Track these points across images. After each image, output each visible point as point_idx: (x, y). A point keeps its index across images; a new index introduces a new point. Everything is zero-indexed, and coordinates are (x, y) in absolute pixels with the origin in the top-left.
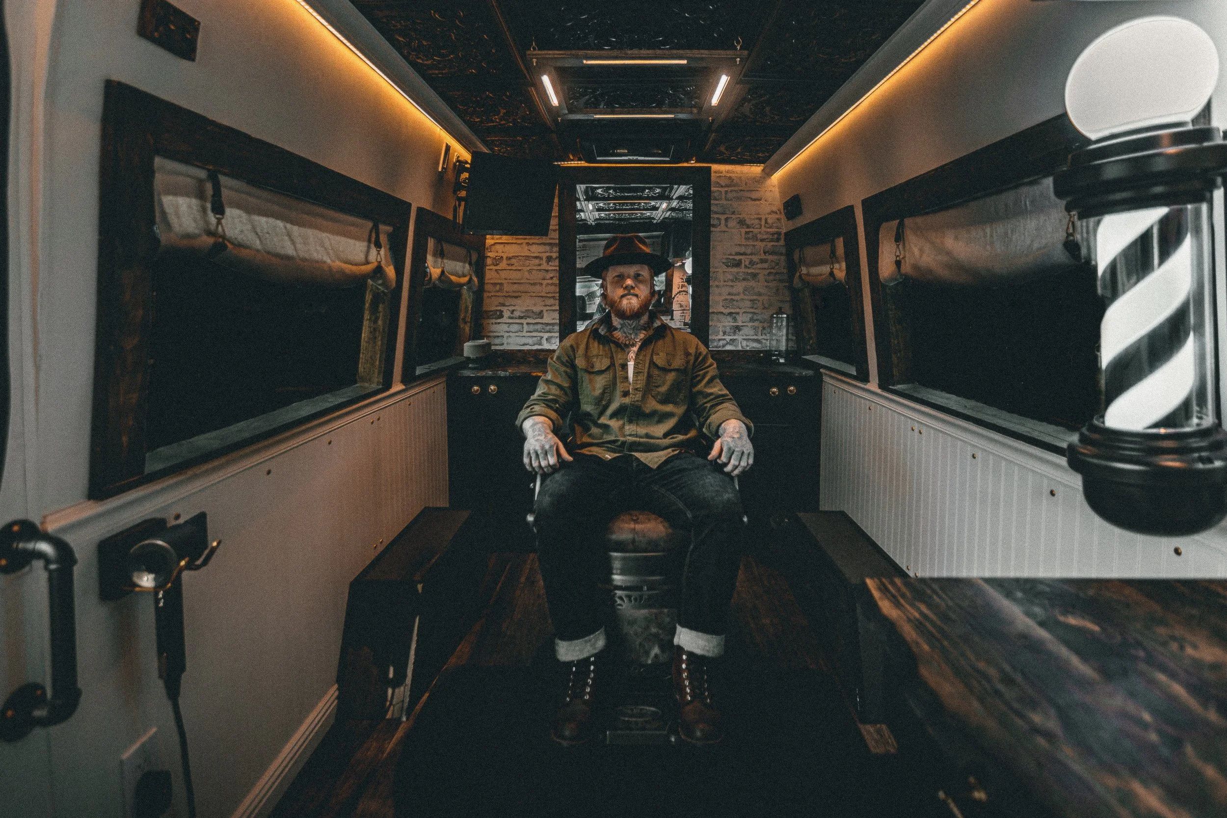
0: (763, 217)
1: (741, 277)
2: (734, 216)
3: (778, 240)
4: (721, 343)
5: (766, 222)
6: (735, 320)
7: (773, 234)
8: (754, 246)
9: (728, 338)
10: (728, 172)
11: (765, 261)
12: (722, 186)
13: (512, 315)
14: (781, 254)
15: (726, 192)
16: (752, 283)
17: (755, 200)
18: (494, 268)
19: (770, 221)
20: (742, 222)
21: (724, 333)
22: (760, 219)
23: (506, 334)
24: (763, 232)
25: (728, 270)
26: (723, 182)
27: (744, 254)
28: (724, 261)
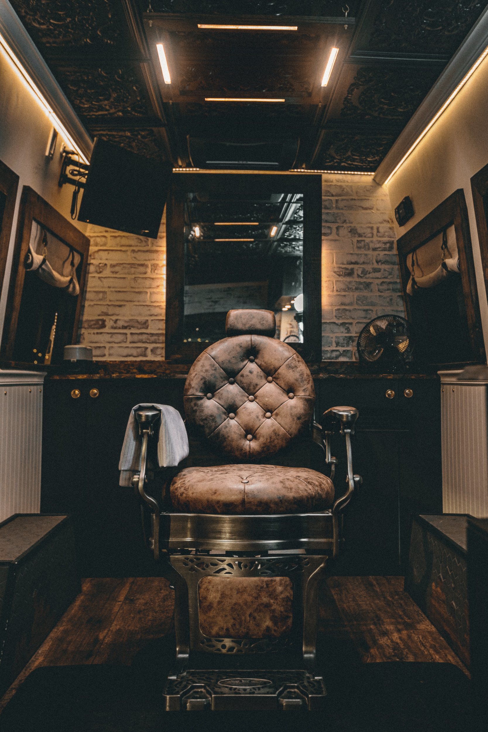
0: (375, 226)
1: (353, 286)
2: (345, 225)
3: (391, 248)
4: (334, 354)
5: (378, 232)
6: (348, 330)
7: (385, 243)
8: (366, 255)
9: (341, 349)
10: (338, 181)
11: (379, 270)
12: (333, 196)
13: (115, 325)
14: (394, 263)
15: (337, 201)
16: (365, 293)
17: (366, 209)
18: (97, 275)
19: (381, 230)
20: (353, 231)
21: (337, 344)
22: (372, 228)
23: (108, 346)
24: (375, 241)
25: (340, 279)
26: (333, 191)
27: (356, 263)
28: (336, 270)
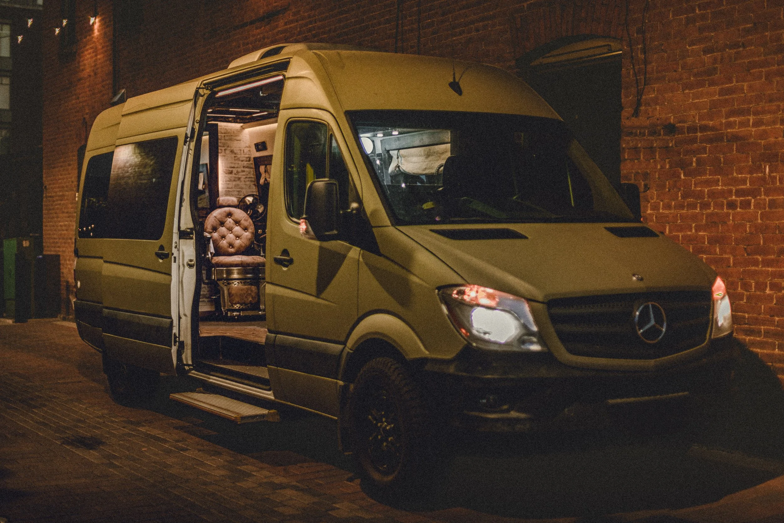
1: (233, 179)
2: (228, 148)
3: (249, 161)
7: (247, 158)
8: (238, 164)
10: (226, 126)
11: (244, 171)
12: (222, 133)
14: (251, 168)
15: (225, 136)
16: (238, 182)
17: (238, 140)
19: (245, 151)
20: (232, 151)
22: (241, 150)
24: (243, 156)
25: (227, 175)
26: (223, 132)
27: (234, 167)
28: (224, 171)
